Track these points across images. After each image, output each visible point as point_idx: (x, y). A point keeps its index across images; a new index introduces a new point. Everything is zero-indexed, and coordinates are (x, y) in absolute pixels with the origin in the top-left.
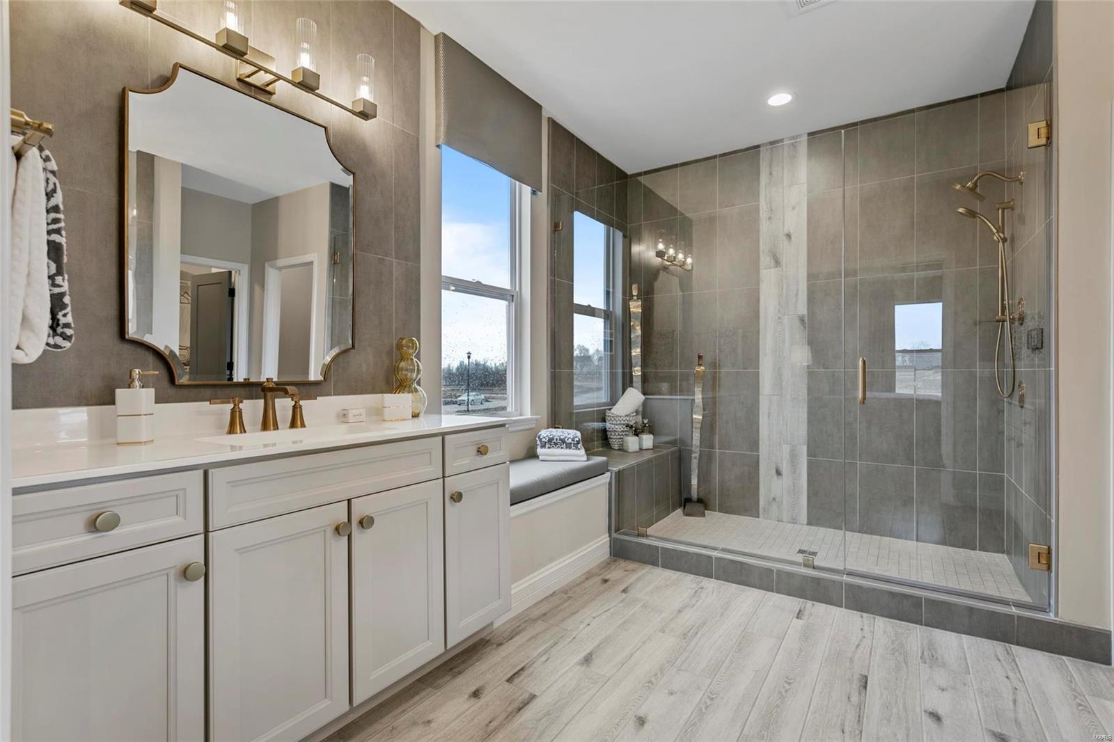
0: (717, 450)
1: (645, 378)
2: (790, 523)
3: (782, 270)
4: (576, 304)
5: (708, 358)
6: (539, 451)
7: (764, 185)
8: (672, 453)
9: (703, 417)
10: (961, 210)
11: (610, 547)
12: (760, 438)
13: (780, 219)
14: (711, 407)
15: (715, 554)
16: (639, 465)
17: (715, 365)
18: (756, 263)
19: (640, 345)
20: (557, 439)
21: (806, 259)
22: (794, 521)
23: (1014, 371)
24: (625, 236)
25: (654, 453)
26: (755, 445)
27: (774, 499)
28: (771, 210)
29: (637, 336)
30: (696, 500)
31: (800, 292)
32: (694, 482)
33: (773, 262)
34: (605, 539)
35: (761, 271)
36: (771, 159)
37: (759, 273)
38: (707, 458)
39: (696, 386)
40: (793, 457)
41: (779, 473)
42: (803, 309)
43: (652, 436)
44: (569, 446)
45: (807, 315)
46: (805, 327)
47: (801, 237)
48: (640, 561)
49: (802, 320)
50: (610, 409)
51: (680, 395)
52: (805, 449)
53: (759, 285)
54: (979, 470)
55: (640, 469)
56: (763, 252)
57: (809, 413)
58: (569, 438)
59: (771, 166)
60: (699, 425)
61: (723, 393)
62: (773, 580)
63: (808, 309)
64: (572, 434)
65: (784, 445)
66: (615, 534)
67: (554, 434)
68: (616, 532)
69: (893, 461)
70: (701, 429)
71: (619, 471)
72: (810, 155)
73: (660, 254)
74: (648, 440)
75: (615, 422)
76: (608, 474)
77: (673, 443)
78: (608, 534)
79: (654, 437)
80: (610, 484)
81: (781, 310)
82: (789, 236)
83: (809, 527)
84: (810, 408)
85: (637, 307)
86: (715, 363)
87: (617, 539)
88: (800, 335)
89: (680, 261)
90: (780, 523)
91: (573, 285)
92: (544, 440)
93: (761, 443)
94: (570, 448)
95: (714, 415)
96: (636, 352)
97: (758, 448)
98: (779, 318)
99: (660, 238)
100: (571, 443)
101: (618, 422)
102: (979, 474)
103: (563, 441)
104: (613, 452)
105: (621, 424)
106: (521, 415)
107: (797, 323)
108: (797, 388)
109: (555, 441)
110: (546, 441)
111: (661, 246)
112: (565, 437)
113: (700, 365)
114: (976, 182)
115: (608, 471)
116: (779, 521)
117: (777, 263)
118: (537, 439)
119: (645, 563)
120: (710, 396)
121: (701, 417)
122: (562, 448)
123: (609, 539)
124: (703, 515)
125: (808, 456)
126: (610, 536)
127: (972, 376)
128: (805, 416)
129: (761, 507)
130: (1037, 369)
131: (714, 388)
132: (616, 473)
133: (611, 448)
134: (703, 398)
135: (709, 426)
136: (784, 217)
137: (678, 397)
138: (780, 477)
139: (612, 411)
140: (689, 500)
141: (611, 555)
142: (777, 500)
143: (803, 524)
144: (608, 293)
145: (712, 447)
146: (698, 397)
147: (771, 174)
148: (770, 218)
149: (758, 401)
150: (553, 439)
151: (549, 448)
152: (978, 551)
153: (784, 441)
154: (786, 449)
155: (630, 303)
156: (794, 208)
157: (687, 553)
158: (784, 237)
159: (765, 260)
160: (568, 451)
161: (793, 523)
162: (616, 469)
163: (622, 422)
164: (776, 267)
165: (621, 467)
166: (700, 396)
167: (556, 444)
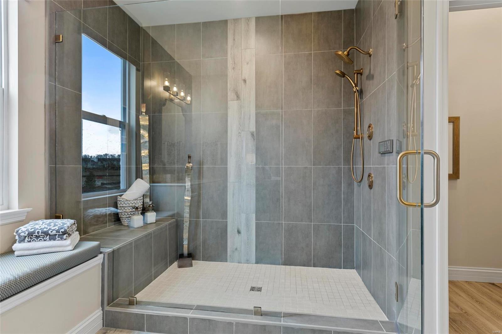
0: (201, 220)
1: (152, 172)
2: (245, 263)
3: (241, 102)
4: (83, 111)
5: (195, 157)
6: (16, 246)
7: (230, 47)
8: (170, 224)
9: (191, 198)
10: (338, 72)
11: (103, 319)
12: (228, 210)
13: (240, 70)
14: (197, 191)
15: (189, 314)
16: (136, 241)
17: (201, 163)
18: (226, 96)
19: (148, 148)
20: (38, 232)
21: (255, 96)
22: (248, 262)
23: (363, 167)
24: (138, 70)
25: (157, 226)
26: (224, 215)
27: (236, 249)
28: (235, 63)
29: (146, 142)
30: (187, 255)
31: (251, 117)
32: (185, 243)
33: (235, 97)
34: (98, 313)
35: (229, 102)
36: (234, 31)
37: (227, 103)
38: (194, 225)
39: (186, 177)
40: (248, 220)
41: (239, 232)
42: (253, 128)
43: (155, 213)
44: (52, 238)
45: (255, 131)
46: (254, 139)
47: (252, 82)
48: (128, 329)
49: (252, 134)
50: (121, 196)
51: (177, 183)
52: (254, 215)
53: (227, 111)
54: (343, 223)
55: (137, 244)
56: (230, 89)
57: (257, 193)
58: (54, 230)
59: (234, 35)
60: (189, 204)
61: (205, 181)
62: (233, 331)
63: (256, 128)
64: (67, 223)
65: (242, 214)
66: (108, 307)
67: (37, 227)
68: (108, 304)
69: (302, 221)
70: (190, 206)
71: (113, 252)
72: (257, 31)
73: (167, 89)
74: (151, 217)
75: (124, 205)
76: (101, 256)
77: (172, 216)
78: (101, 308)
79: (156, 213)
80: (103, 264)
81: (240, 128)
82: (245, 81)
83: (256, 265)
84: (257, 190)
85: (145, 120)
86: (200, 161)
87: (109, 311)
88: (251, 144)
89: (181, 97)
90: (240, 264)
91: (81, 95)
92: (22, 234)
93: (228, 213)
94: (54, 240)
95: (199, 196)
96: (145, 153)
97: (227, 217)
98: (239, 133)
99: (166, 78)
100: (56, 235)
101: (128, 205)
102: (343, 225)
103: (46, 234)
104: (122, 228)
105: (129, 206)
106: (8, 209)
107: (250, 137)
108: (249, 177)
109: (36, 234)
110: (26, 235)
111: (167, 83)
112: (50, 229)
113: (189, 163)
114: (349, 51)
115: (101, 253)
116: (239, 263)
117: (238, 97)
118: (15, 234)
119: (133, 329)
120: (197, 183)
121: (190, 198)
122: (45, 240)
123: (102, 312)
124: (191, 265)
125: (256, 220)
126: (103, 310)
127: (340, 169)
128: (255, 195)
129: (228, 255)
130: (372, 166)
131: (199, 178)
132: (109, 254)
133: (122, 225)
134: (191, 185)
135: (196, 203)
136: (242, 68)
137: (176, 184)
138: (240, 234)
139: (123, 197)
140: (181, 256)
141: (103, 326)
142: (238, 249)
143: (253, 264)
144: (124, 109)
145: (198, 217)
146: (188, 184)
147: (234, 40)
148: (234, 68)
149: (226, 187)
150: (34, 232)
151: (30, 241)
152: (342, 269)
153: (242, 212)
154: (243, 216)
155: (140, 117)
156: (248, 64)
157: (167, 317)
158: (242, 81)
159: (231, 95)
160: (52, 243)
161: (247, 263)
162: (109, 250)
163: (131, 205)
164: (237, 100)
165: (115, 247)
166: (189, 184)
167: (37, 237)
